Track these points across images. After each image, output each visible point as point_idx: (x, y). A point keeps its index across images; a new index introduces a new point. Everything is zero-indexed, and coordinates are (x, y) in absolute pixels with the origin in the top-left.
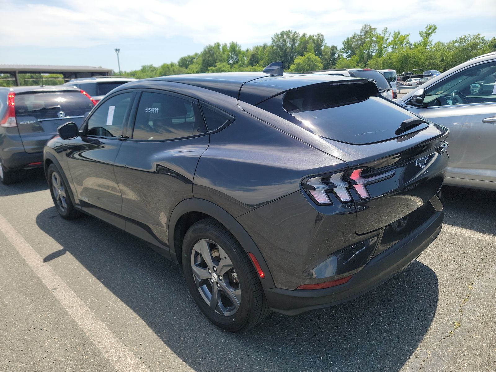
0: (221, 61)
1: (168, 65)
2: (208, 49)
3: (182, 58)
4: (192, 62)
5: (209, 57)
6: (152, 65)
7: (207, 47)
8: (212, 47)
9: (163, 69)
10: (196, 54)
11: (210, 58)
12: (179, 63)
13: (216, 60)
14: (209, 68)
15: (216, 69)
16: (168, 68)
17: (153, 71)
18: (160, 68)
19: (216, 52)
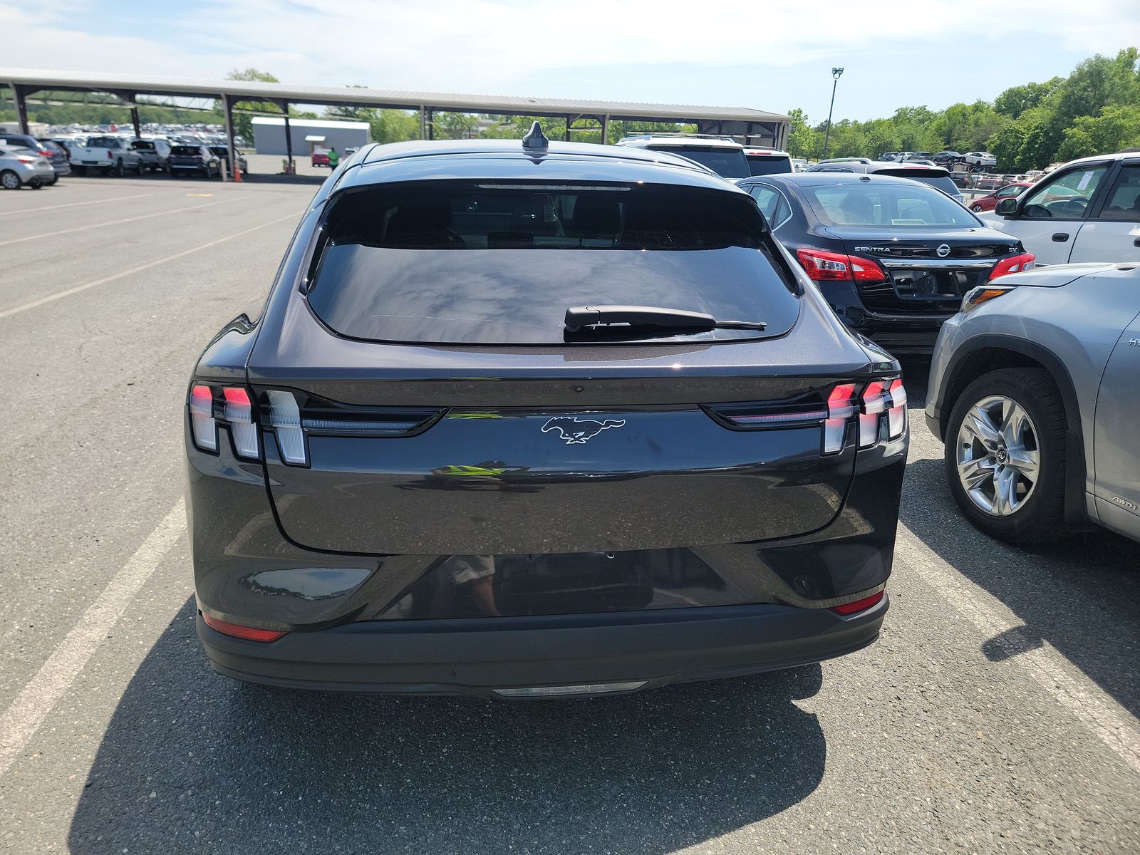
0: (1121, 100)
1: (964, 108)
2: (1090, 66)
3: (1011, 91)
4: (1035, 101)
5: (1085, 89)
6: (924, 108)
7: (1088, 60)
8: (1103, 61)
9: (950, 119)
10: (1055, 82)
11: (1090, 93)
12: (998, 102)
13: (1108, 96)
14: (1077, 120)
15: (1099, 122)
16: (964, 115)
17: (922, 121)
18: (944, 114)
19: (1114, 76)
